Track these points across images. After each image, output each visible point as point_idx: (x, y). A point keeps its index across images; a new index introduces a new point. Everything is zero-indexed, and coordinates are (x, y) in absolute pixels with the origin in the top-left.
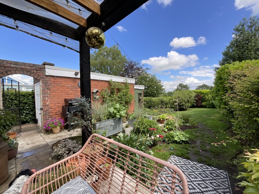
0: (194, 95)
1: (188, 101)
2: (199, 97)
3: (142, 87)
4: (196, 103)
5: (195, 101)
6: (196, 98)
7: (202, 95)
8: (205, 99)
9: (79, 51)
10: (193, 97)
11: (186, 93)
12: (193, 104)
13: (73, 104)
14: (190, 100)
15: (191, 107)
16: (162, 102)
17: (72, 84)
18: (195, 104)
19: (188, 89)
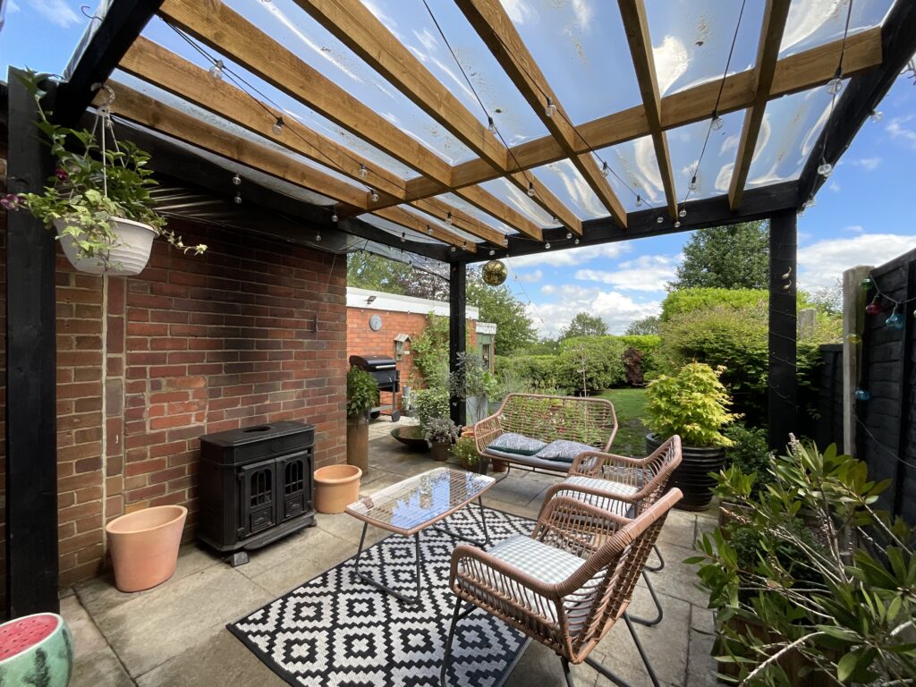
0: (621, 350)
1: (606, 367)
2: (635, 357)
3: (492, 329)
4: (627, 376)
5: (624, 369)
6: (627, 361)
7: (643, 352)
8: (652, 364)
9: (449, 279)
10: (619, 356)
11: (598, 344)
12: (620, 379)
13: (378, 367)
14: (610, 366)
15: (613, 386)
16: (533, 370)
17: (359, 321)
18: (624, 378)
19: (604, 330)
